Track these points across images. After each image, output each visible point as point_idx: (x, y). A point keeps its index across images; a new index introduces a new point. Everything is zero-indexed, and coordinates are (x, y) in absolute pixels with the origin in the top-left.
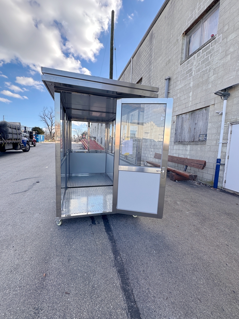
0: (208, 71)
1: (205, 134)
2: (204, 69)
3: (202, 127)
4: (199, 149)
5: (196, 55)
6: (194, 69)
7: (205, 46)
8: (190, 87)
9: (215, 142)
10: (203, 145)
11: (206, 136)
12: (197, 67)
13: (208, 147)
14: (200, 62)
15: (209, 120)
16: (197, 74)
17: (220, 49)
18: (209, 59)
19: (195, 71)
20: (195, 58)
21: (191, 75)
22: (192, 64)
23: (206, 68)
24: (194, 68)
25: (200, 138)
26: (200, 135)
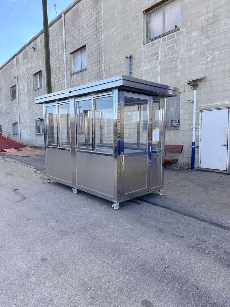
0: (175, 59)
1: (177, 120)
2: (171, 56)
3: (174, 112)
4: (172, 134)
5: (161, 39)
6: (160, 54)
7: (170, 34)
8: (157, 71)
9: (188, 127)
10: (176, 130)
11: (179, 122)
12: (163, 52)
13: (182, 132)
14: (166, 48)
15: (181, 107)
16: (164, 59)
17: (185, 42)
18: (176, 48)
19: (161, 56)
20: (160, 42)
21: (157, 58)
22: (158, 47)
23: (173, 56)
24: (160, 52)
25: (173, 124)
26: (172, 121)
